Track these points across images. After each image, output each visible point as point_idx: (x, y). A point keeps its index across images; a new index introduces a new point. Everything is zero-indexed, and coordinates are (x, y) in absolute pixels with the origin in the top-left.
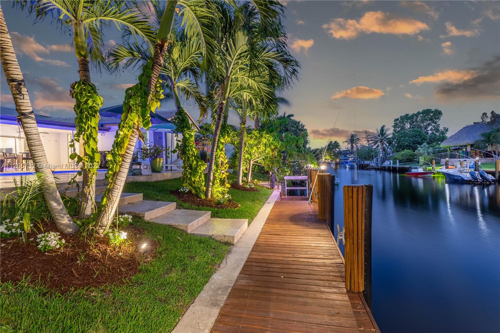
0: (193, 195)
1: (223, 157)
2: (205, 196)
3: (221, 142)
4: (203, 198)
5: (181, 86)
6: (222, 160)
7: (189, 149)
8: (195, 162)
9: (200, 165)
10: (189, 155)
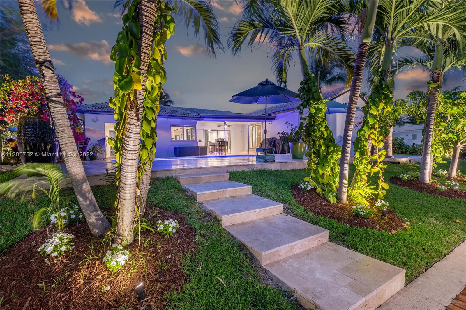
0: (318, 194)
1: (376, 138)
2: (337, 199)
3: (372, 114)
4: (332, 202)
5: (314, 46)
6: (374, 143)
7: (315, 129)
8: (323, 148)
9: (332, 152)
10: (314, 138)
